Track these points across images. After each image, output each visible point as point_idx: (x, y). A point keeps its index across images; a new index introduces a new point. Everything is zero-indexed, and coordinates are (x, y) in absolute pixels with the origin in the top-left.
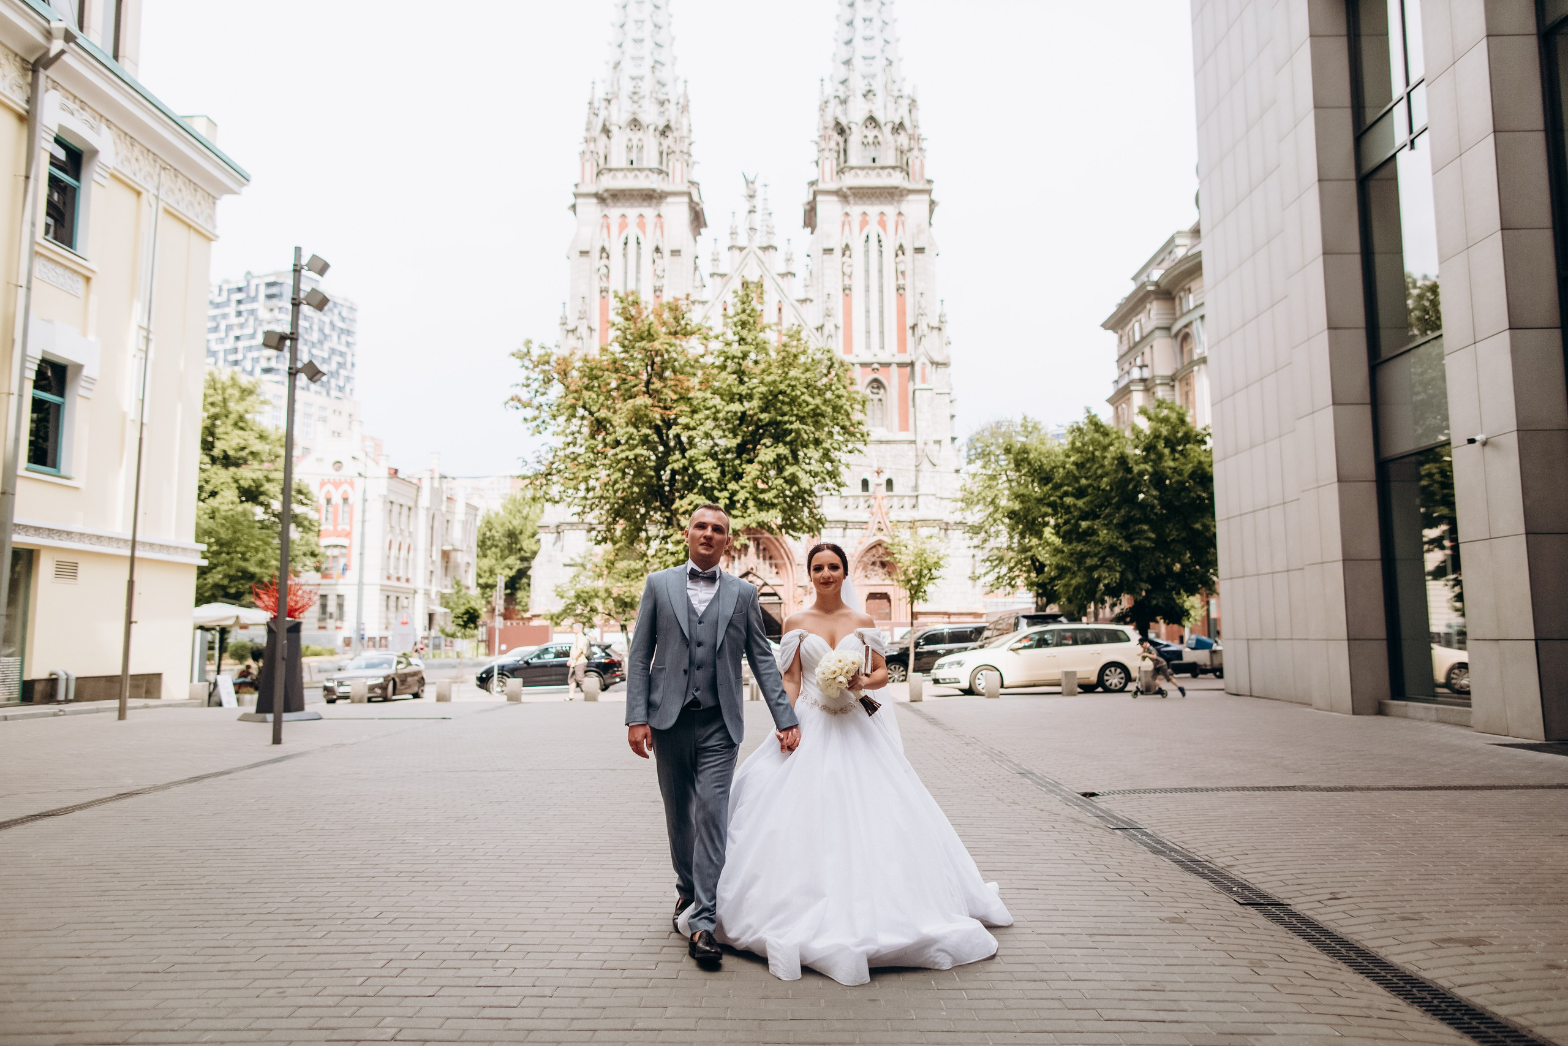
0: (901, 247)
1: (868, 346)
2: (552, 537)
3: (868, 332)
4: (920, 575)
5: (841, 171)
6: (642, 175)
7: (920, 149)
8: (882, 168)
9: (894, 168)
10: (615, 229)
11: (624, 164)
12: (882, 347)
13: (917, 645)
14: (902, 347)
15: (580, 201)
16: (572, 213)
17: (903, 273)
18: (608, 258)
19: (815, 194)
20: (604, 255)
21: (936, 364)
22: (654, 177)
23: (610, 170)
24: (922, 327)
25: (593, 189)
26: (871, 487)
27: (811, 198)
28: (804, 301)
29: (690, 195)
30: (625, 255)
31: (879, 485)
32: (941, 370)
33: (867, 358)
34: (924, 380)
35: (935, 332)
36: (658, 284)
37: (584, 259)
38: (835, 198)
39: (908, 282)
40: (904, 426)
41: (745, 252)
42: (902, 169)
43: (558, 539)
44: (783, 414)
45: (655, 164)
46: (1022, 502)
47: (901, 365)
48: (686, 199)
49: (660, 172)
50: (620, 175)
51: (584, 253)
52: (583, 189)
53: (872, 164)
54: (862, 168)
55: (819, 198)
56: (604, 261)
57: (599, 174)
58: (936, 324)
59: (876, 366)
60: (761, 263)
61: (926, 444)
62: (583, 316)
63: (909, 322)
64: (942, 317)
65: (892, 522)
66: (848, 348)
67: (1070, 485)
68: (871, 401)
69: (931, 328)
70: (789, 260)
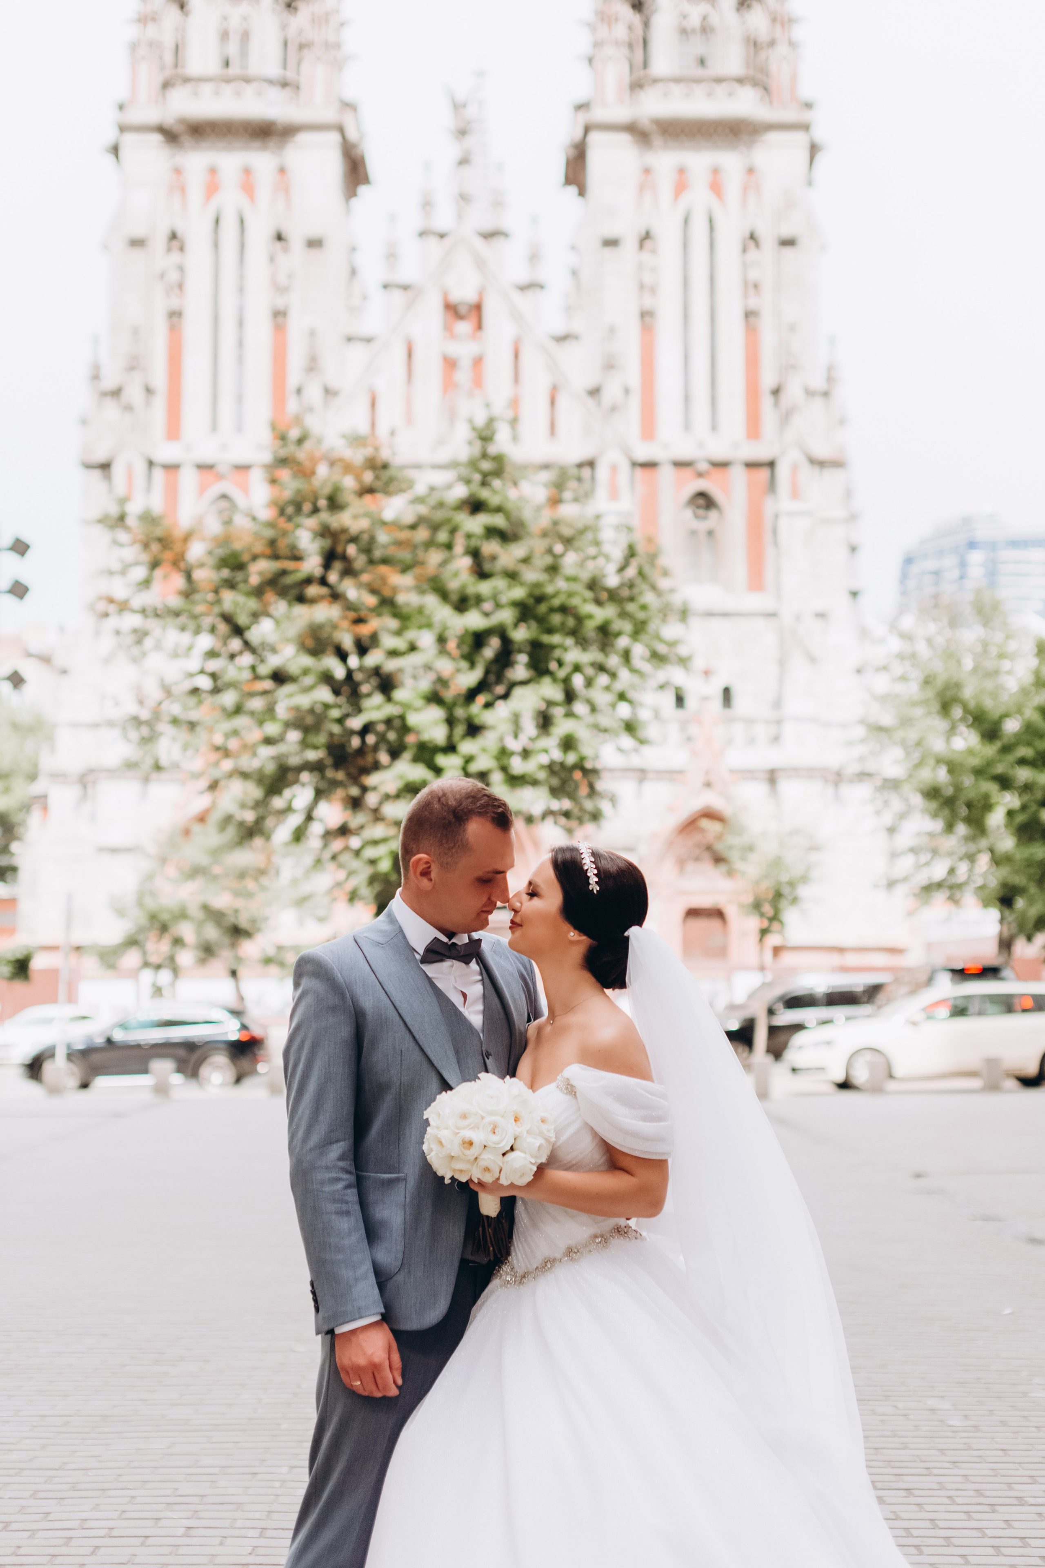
0: (752, 237)
1: (687, 426)
2: (72, 793)
3: (687, 399)
4: (778, 895)
5: (636, 86)
6: (249, 90)
7: (792, 44)
8: (719, 80)
9: (740, 81)
10: (196, 193)
11: (213, 67)
12: (714, 428)
13: (771, 1012)
14: (754, 429)
15: (129, 140)
16: (112, 157)
17: (756, 286)
18: (182, 249)
19: (587, 129)
20: (175, 245)
21: (820, 464)
22: (274, 94)
23: (187, 80)
24: (794, 392)
25: (153, 116)
26: (691, 702)
27: (578, 134)
28: (562, 339)
29: (341, 129)
30: (216, 245)
31: (705, 699)
32: (829, 474)
33: (685, 451)
34: (795, 494)
35: (818, 402)
36: (280, 303)
37: (137, 253)
38: (625, 138)
39: (764, 303)
40: (756, 582)
41: (447, 241)
42: (755, 83)
43: (84, 797)
44: (550, 631)
45: (273, 70)
46: (951, 771)
47: (751, 465)
48: (334, 138)
49: (284, 84)
50: (207, 89)
51: (137, 243)
52: (136, 116)
53: (699, 72)
54: (677, 80)
55: (595, 138)
56: (175, 257)
57: (166, 85)
58: (818, 382)
59: (703, 466)
60: (480, 264)
61: (798, 618)
62: (134, 365)
63: (768, 380)
64: (830, 369)
65: (732, 771)
66: (648, 430)
67: (1029, 744)
68: (693, 533)
69: (810, 393)
70: (534, 257)
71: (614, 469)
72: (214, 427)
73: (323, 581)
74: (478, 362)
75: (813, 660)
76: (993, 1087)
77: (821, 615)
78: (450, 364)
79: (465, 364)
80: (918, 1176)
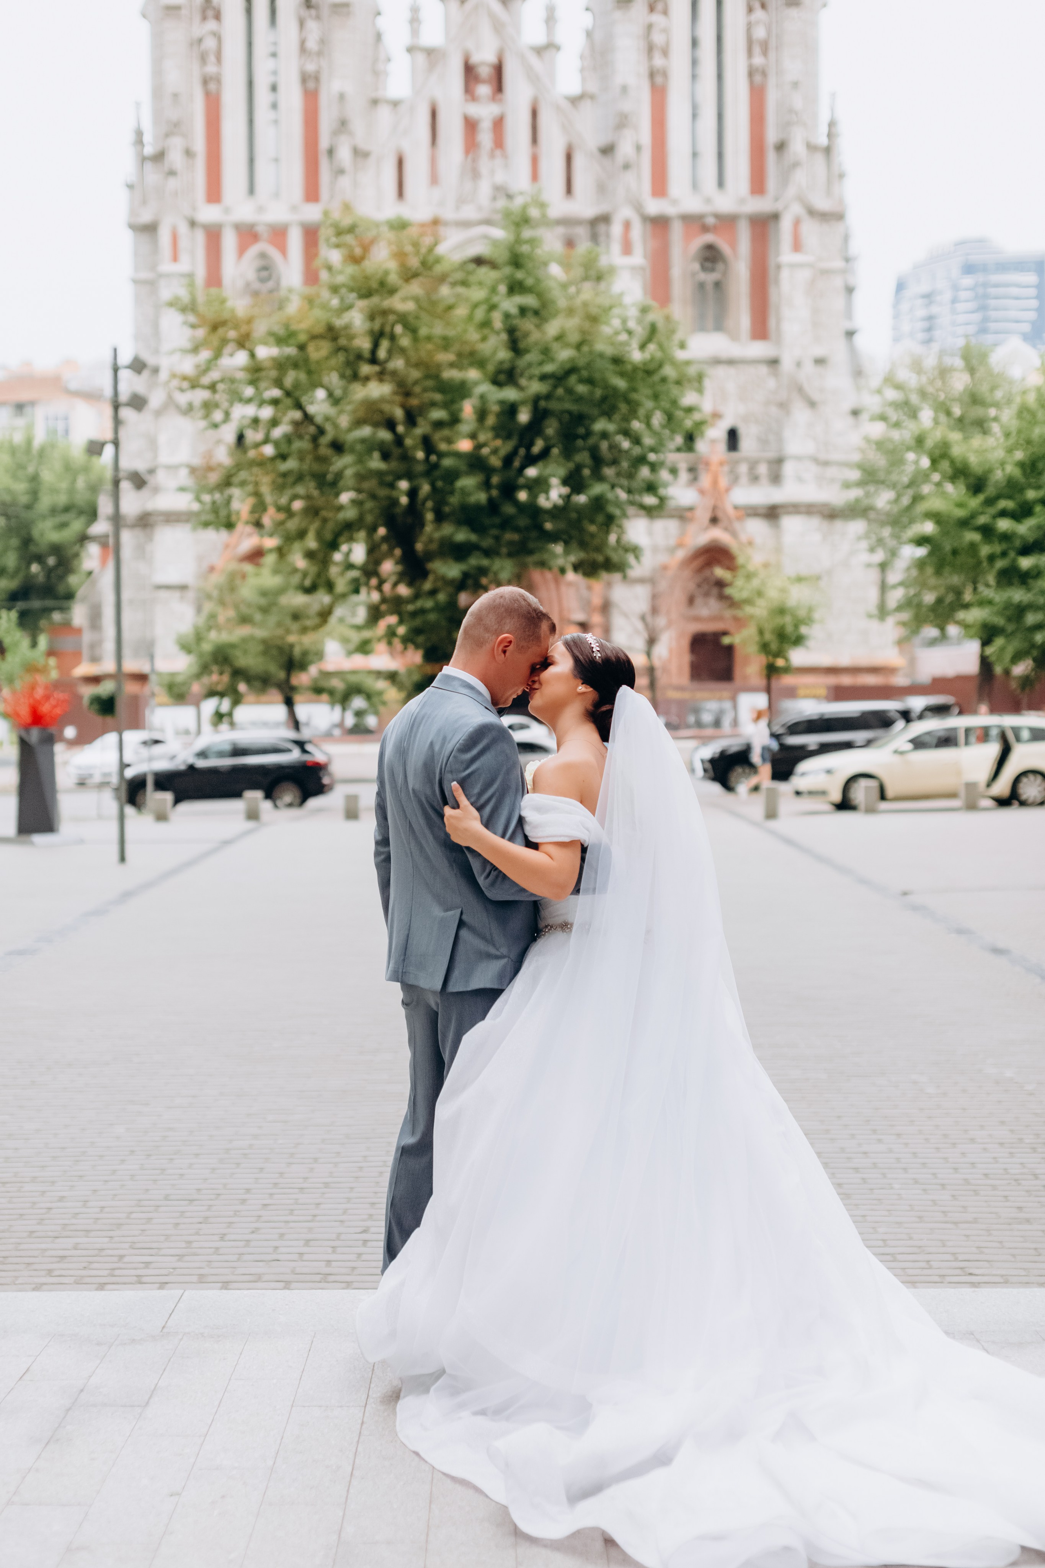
2: (132, 534)
3: (695, 156)
12: (721, 183)
14: (758, 185)
17: (761, 43)
18: (216, 17)
20: (210, 13)
21: (819, 216)
24: (797, 147)
26: (699, 444)
28: (579, 99)
30: (249, 11)
31: (712, 439)
32: (829, 226)
33: (693, 206)
34: (797, 246)
35: (819, 158)
36: (310, 69)
37: (171, 20)
39: (771, 63)
40: (759, 331)
43: (143, 539)
47: (754, 220)
51: (175, 12)
56: (211, 25)
58: (819, 139)
59: (709, 221)
60: (498, 27)
61: (799, 364)
62: (174, 128)
63: (772, 136)
64: (832, 124)
65: (736, 508)
66: (660, 187)
67: (1010, 497)
68: (701, 286)
69: (811, 148)
70: (550, 19)
71: (627, 225)
72: (251, 190)
73: (373, 360)
74: (499, 124)
75: (812, 404)
76: (971, 806)
77: (820, 361)
78: (471, 126)
79: (486, 127)
80: (905, 894)
